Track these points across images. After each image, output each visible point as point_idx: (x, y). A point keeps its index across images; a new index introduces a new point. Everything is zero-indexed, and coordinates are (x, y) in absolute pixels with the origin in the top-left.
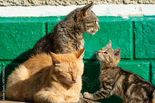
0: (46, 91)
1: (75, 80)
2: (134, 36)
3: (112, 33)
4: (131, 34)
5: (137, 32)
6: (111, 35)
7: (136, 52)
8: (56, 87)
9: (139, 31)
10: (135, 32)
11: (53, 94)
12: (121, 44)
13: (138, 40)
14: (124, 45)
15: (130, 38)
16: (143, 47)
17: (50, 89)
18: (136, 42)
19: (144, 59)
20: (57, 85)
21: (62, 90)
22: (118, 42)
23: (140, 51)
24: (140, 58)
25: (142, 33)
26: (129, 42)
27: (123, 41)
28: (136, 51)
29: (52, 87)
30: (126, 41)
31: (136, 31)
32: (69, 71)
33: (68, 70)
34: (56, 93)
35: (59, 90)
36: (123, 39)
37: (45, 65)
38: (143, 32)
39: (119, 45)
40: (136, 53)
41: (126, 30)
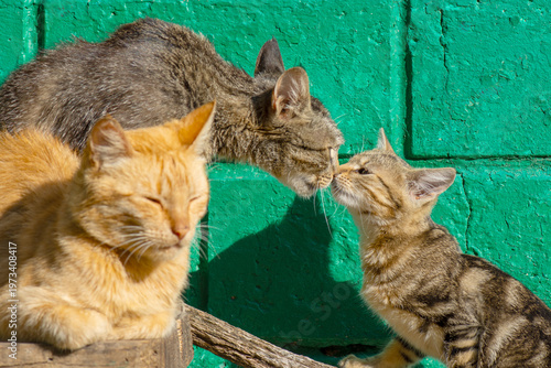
0: (38, 284)
1: (181, 231)
2: (408, 59)
3: (315, 49)
4: (396, 52)
5: (421, 44)
6: (313, 57)
7: (414, 129)
8: (80, 269)
9: (430, 40)
10: (412, 42)
11: (67, 298)
12: (351, 93)
13: (425, 78)
14: (367, 100)
15: (389, 67)
16: (447, 106)
17: (55, 277)
18: (416, 86)
19: (449, 158)
20: (87, 260)
21: (105, 282)
22: (341, 85)
23: (432, 126)
24: (433, 153)
25: (443, 48)
26: (387, 86)
27: (361, 80)
28: (415, 123)
29: (64, 269)
30: (373, 80)
31: (416, 40)
32: (160, 191)
33: (154, 187)
34: (76, 295)
35: (93, 282)
36: (360, 73)
37: (36, 181)
38: (445, 46)
39: (344, 98)
40: (414, 134)
41: (375, 36)
